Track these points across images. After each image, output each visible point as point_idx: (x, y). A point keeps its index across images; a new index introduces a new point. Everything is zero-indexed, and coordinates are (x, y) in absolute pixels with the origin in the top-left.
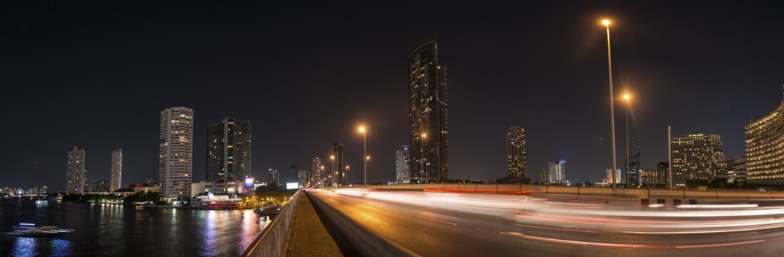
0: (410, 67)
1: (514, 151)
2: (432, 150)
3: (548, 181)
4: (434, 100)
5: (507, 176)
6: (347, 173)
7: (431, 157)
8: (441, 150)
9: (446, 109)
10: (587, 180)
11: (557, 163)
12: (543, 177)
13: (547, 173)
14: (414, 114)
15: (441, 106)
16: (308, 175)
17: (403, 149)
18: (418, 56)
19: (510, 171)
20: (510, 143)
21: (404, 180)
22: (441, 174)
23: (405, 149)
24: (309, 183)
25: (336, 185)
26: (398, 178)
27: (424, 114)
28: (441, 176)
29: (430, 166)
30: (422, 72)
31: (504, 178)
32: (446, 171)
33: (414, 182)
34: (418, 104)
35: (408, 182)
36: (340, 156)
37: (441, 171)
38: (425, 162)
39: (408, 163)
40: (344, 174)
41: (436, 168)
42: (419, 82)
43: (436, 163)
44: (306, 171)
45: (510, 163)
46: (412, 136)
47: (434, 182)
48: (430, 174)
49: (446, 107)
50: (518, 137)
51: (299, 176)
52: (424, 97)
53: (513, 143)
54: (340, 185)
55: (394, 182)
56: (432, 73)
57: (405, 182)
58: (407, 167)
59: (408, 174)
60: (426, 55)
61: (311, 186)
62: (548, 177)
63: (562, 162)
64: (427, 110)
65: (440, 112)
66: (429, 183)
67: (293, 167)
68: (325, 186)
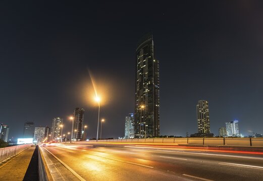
0: (137, 59)
1: (201, 116)
2: (149, 117)
3: (226, 135)
4: (151, 84)
5: (198, 132)
6: (86, 131)
7: (149, 121)
8: (155, 117)
9: (159, 91)
10: (258, 134)
11: (232, 122)
12: (222, 132)
13: (225, 130)
14: (139, 93)
15: (155, 88)
16: (46, 132)
17: (130, 116)
18: (142, 51)
19: (199, 129)
20: (198, 111)
21: (130, 136)
22: (155, 132)
23: (132, 116)
24: (47, 138)
25: (75, 140)
26: (126, 134)
27: (145, 93)
28: (155, 133)
29: (148, 127)
30: (144, 63)
31: (196, 134)
32: (158, 130)
33: (136, 137)
34: (141, 87)
35: (133, 137)
36: (81, 117)
37: (155, 130)
38: (144, 125)
39: (133, 125)
40: (83, 132)
41: (152, 128)
42: (142, 70)
43: (152, 125)
44: (44, 128)
45: (199, 124)
46: (136, 107)
47: (150, 137)
48: (148, 132)
49: (159, 89)
50: (204, 107)
51: (36, 132)
52: (145, 82)
53: (200, 111)
54: (79, 140)
55: (123, 137)
56: (150, 64)
57: (130, 137)
58: (133, 127)
59: (133, 132)
60: (147, 51)
61: (48, 141)
62: (225, 132)
63: (235, 122)
64: (147, 90)
65: (155, 93)
66: (147, 137)
67: (29, 123)
68: (64, 140)
